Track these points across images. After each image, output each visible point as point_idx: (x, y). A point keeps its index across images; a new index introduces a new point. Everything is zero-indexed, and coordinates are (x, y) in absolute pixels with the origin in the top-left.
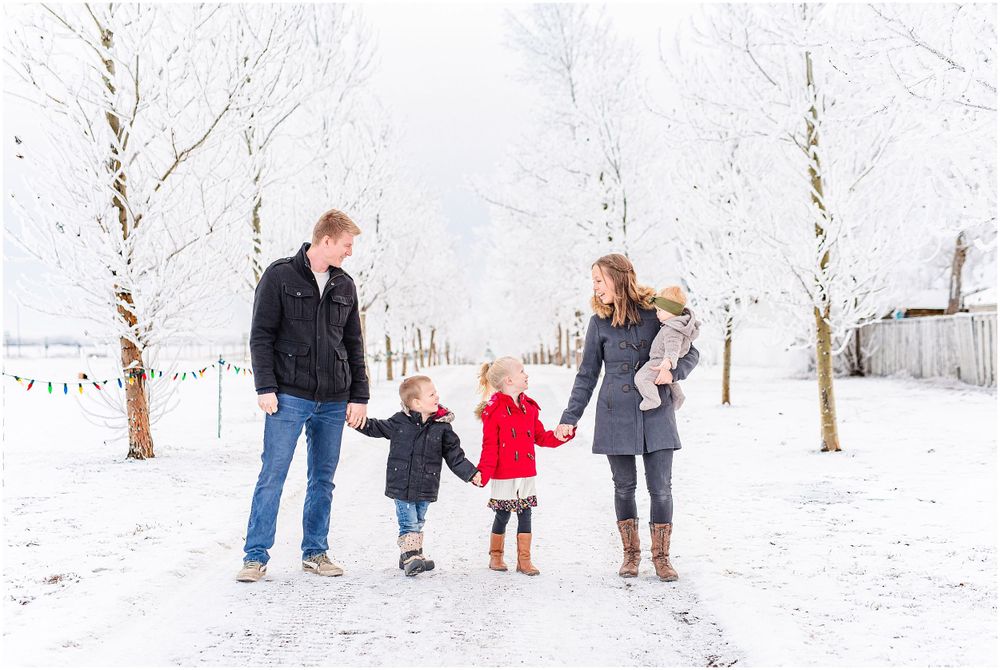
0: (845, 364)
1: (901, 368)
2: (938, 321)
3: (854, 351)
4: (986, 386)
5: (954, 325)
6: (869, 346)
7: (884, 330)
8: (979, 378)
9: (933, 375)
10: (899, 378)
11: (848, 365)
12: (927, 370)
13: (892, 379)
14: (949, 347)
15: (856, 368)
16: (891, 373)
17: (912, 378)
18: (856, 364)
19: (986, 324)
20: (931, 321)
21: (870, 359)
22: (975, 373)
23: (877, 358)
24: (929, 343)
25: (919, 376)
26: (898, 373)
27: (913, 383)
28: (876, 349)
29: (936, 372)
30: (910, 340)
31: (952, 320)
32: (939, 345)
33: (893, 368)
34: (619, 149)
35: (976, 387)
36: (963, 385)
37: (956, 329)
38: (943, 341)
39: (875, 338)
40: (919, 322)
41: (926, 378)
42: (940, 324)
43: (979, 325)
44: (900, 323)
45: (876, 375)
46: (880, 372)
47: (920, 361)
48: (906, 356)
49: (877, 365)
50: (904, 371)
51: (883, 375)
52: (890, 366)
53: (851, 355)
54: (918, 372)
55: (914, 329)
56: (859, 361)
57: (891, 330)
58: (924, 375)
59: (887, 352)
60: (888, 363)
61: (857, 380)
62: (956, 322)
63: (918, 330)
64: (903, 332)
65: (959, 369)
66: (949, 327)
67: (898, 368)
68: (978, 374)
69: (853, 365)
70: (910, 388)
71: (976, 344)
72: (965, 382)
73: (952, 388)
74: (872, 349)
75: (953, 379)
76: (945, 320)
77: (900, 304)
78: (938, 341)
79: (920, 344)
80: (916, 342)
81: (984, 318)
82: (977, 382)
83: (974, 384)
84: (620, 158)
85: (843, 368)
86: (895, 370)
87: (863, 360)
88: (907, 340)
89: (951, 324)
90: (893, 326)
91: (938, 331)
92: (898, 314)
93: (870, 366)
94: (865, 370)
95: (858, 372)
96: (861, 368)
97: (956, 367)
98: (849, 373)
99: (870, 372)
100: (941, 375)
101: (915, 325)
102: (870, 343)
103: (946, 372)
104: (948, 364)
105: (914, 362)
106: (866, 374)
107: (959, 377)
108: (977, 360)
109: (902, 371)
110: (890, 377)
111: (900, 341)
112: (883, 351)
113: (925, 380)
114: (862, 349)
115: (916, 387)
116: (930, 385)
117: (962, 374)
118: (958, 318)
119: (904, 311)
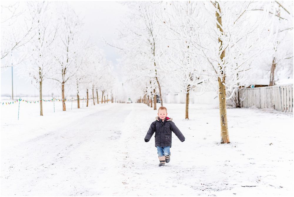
0: (234, 103)
1: (254, 105)
2: (267, 88)
3: (237, 99)
4: (285, 111)
5: (273, 90)
6: (242, 97)
7: (247, 91)
8: (282, 109)
9: (265, 107)
10: (253, 108)
11: (235, 104)
12: (262, 106)
13: (250, 109)
14: (271, 98)
15: (238, 105)
16: (250, 107)
17: (257, 108)
18: (238, 104)
19: (285, 89)
20: (264, 88)
21: (243, 102)
22: (281, 107)
23: (245, 101)
24: (263, 96)
25: (260, 108)
26: (252, 107)
27: (258, 110)
28: (245, 98)
29: (266, 107)
30: (257, 95)
31: (272, 88)
32: (267, 97)
33: (251, 105)
34: (152, 24)
35: (281, 112)
36: (276, 111)
37: (273, 91)
38: (269, 95)
39: (244, 95)
40: (260, 89)
41: (262, 108)
42: (268, 90)
43: (282, 89)
44: (253, 89)
45: (245, 107)
46: (246, 106)
47: (260, 102)
48: (255, 101)
49: (245, 104)
50: (255, 106)
51: (247, 107)
52: (250, 104)
53: (236, 100)
54: (259, 106)
55: (258, 92)
56: (239, 102)
57: (250, 92)
58: (262, 107)
59: (249, 99)
60: (249, 103)
61: (238, 109)
62: (274, 88)
63: (260, 92)
64: (254, 92)
65: (274, 106)
66: (271, 90)
67: (252, 104)
68: (282, 107)
69: (237, 104)
70: (257, 112)
71: (281, 97)
72: (276, 110)
73: (273, 113)
74: (243, 98)
75: (272, 109)
76: (269, 88)
77: (253, 83)
78: (267, 95)
79: (260, 96)
80: (259, 96)
81: (284, 87)
82: (281, 110)
83: (280, 111)
84: (152, 27)
85: (234, 105)
86: (251, 106)
87: (240, 102)
88: (256, 96)
89: (271, 89)
90: (251, 90)
91: (267, 92)
92: (252, 86)
93: (243, 104)
94: (241, 106)
95: (239, 106)
96: (240, 105)
97: (273, 105)
98: (236, 107)
99: (243, 106)
100: (267, 108)
101: (258, 90)
102: (243, 96)
103: (269, 106)
104: (270, 104)
105: (258, 103)
106: (241, 107)
107: (274, 108)
108: (281, 102)
109: (254, 106)
110: (249, 108)
111: (253, 96)
112: (247, 99)
113: (262, 109)
114: (240, 98)
115: (259, 112)
116: (264, 111)
117: (275, 107)
118: (274, 87)
119: (255, 85)
